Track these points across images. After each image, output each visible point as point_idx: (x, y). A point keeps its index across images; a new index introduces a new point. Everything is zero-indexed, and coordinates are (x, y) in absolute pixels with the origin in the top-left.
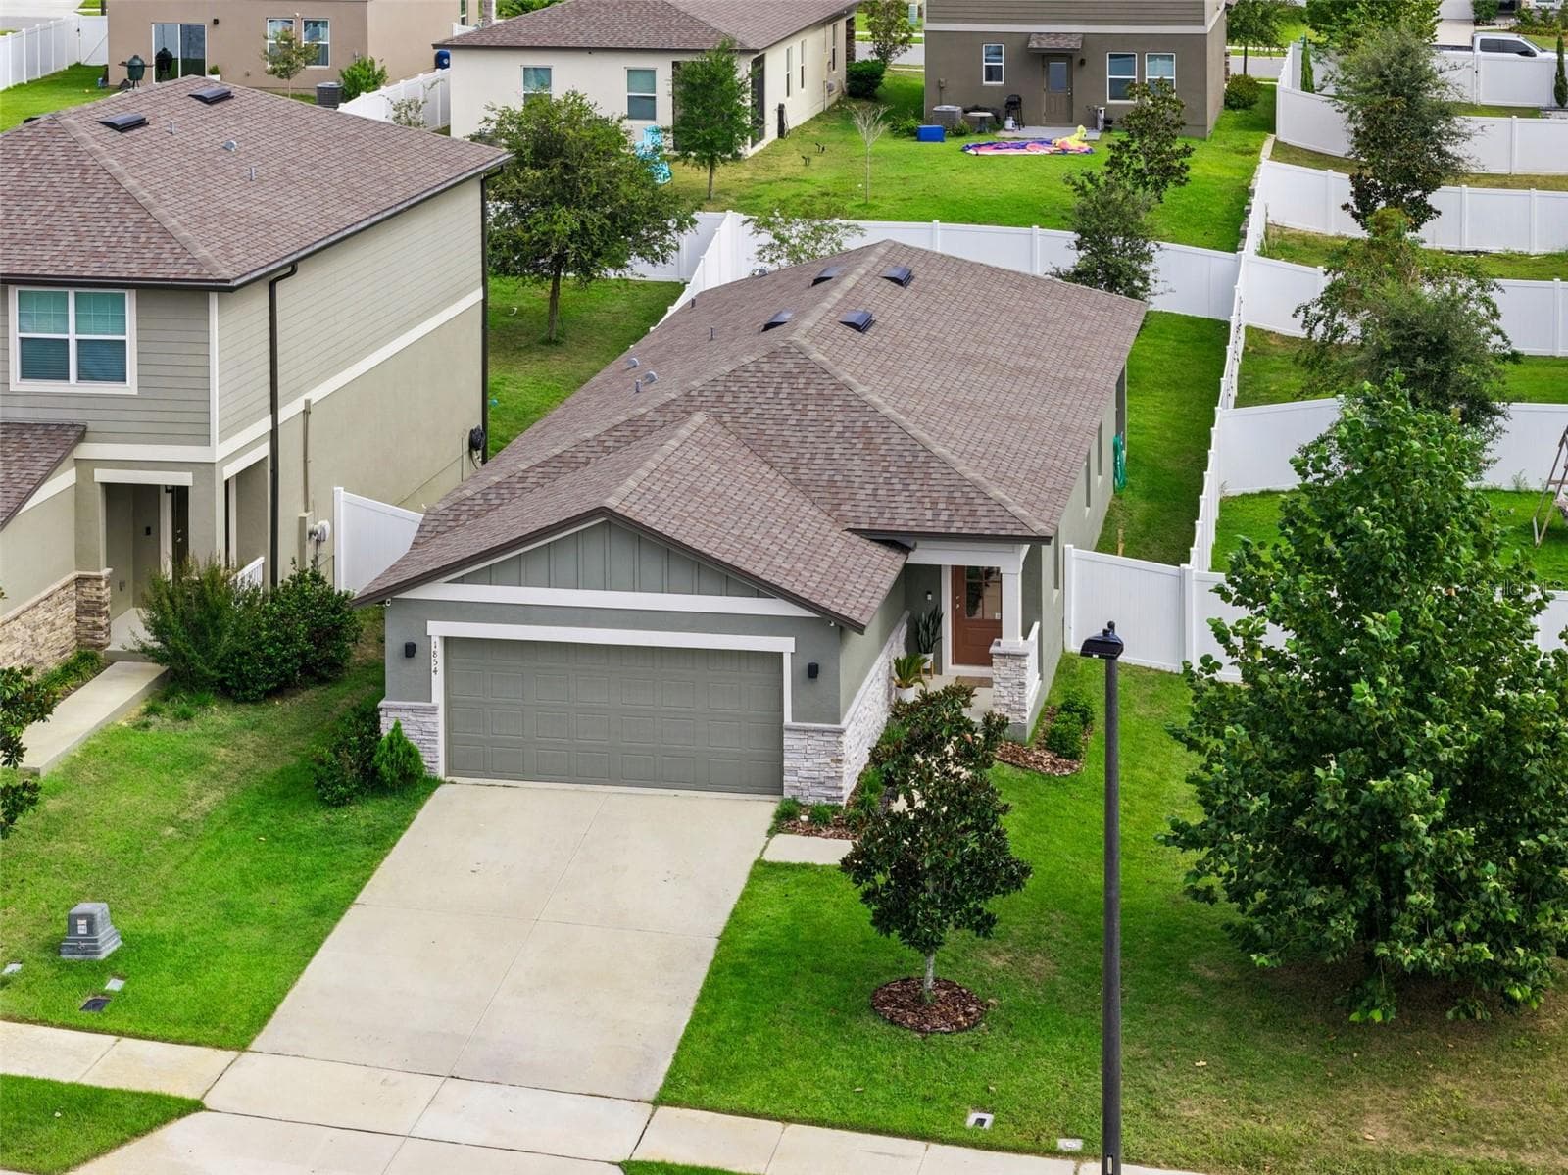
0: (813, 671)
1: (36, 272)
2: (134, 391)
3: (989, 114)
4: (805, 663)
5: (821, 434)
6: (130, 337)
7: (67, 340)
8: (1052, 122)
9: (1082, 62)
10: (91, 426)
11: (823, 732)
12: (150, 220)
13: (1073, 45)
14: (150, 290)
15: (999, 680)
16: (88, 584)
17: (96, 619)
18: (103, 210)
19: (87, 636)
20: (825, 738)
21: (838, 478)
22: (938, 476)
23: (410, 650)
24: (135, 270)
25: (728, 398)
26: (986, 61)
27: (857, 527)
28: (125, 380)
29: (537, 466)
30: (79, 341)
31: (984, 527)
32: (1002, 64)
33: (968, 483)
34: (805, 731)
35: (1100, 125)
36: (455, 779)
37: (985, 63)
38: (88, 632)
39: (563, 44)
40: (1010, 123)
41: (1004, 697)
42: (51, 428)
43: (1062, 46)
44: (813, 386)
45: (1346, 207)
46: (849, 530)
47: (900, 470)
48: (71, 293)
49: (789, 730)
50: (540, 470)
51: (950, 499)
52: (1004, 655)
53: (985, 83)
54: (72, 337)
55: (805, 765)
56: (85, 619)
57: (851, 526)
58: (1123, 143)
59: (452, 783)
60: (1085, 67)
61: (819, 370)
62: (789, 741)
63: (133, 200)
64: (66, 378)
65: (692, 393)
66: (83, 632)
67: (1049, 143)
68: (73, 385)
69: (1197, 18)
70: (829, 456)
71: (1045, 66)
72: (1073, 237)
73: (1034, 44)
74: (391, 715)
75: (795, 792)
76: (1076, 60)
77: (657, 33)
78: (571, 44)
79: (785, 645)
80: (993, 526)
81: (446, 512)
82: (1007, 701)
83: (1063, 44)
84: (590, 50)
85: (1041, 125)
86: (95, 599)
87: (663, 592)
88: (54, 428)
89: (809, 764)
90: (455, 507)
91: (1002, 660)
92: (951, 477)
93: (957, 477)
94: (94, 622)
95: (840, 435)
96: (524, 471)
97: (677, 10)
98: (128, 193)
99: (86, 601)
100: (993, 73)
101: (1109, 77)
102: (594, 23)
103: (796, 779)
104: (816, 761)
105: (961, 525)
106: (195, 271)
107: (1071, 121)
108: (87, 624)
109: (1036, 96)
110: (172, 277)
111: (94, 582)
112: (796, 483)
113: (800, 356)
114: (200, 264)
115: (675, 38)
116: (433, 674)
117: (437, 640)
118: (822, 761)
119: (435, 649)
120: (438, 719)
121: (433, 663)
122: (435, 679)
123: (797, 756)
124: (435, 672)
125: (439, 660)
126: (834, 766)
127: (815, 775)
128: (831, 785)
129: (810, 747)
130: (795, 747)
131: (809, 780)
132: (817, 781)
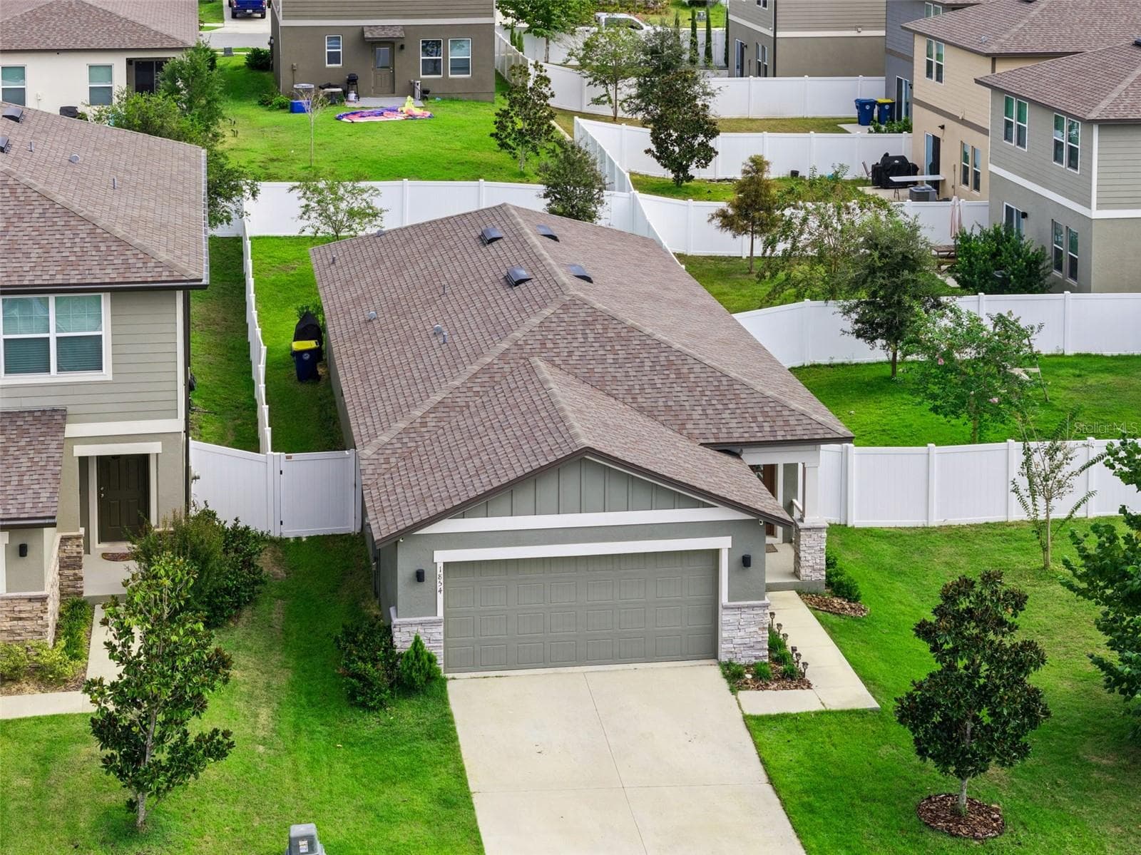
0: (746, 561)
1: (26, 283)
2: (109, 377)
3: (340, 90)
4: (739, 555)
5: (638, 369)
6: (106, 332)
7: (48, 338)
8: (378, 93)
9: (402, 47)
10: (70, 410)
11: (753, 607)
12: (98, 231)
13: (398, 34)
14: (121, 292)
15: (805, 549)
16: (70, 543)
17: (77, 571)
18: (50, 224)
19: (69, 586)
20: (755, 612)
21: (670, 403)
22: (745, 396)
23: (420, 576)
24: (110, 275)
25: (550, 345)
26: (328, 48)
27: (706, 441)
28: (101, 369)
29: (429, 412)
30: (58, 338)
31: (800, 433)
32: (341, 50)
33: (771, 400)
34: (739, 608)
35: (418, 93)
36: (456, 675)
37: (327, 50)
38: (70, 583)
39: (36, 47)
40: (352, 96)
41: (808, 561)
42: (36, 414)
43: (391, 35)
44: (609, 330)
45: (648, 151)
46: (701, 444)
47: (713, 393)
48: (52, 299)
49: (726, 608)
50: (434, 415)
51: (765, 414)
52: (809, 529)
53: (327, 65)
54: (53, 336)
55: (739, 634)
56: (67, 572)
57: (703, 441)
58: (505, 111)
59: (454, 679)
60: (404, 51)
61: (607, 317)
62: (724, 617)
63: (73, 214)
64: (48, 370)
65: (519, 343)
66: (65, 583)
67: (395, 110)
68: (54, 376)
69: (487, 11)
70: (653, 386)
71: (374, 51)
72: (542, 189)
73: (368, 35)
74: (403, 630)
75: (730, 656)
76: (398, 45)
77: (110, 36)
78: (43, 47)
79: (723, 543)
80: (808, 432)
81: (375, 456)
82: (811, 564)
83: (390, 34)
84: (58, 51)
85: (371, 96)
86: (75, 555)
87: (628, 510)
88: (39, 414)
89: (742, 633)
90: (380, 452)
91: (807, 533)
92: (755, 395)
93: (759, 395)
94: (75, 574)
95: (653, 369)
96: (421, 417)
97: (118, 17)
98: (64, 208)
99: (68, 557)
100: (334, 58)
101: (421, 58)
102: (54, 29)
103: (732, 646)
104: (747, 630)
105: (783, 433)
106: (167, 273)
107: (394, 93)
108: (68, 576)
109: (368, 75)
110: (150, 279)
111: (74, 540)
112: (641, 410)
113: (586, 306)
114: (169, 267)
115: (127, 39)
116: (438, 593)
117: (440, 566)
118: (752, 630)
119: (438, 573)
120: (441, 629)
121: (438, 584)
122: (440, 597)
123: (732, 628)
124: (440, 591)
125: (442, 581)
126: (761, 633)
127: (747, 641)
128: (758, 648)
129: (742, 620)
130: (731, 621)
131: (742, 646)
132: (748, 645)
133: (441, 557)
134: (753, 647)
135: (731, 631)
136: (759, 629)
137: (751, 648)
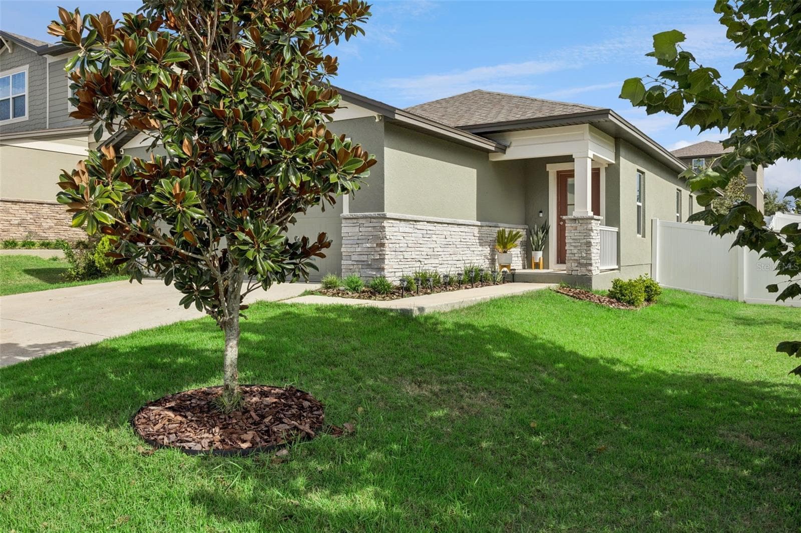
15: (570, 241)
41: (574, 254)
49: (345, 219)
52: (574, 220)
62: (344, 229)
82: (576, 258)
89: (360, 249)
91: (573, 224)
104: (365, 246)
118: (369, 245)
126: (378, 249)
127: (364, 258)
128: (376, 266)
129: (361, 234)
130: (350, 234)
131: (360, 263)
132: (365, 263)
135: (350, 246)
136: (377, 244)
137: (369, 266)
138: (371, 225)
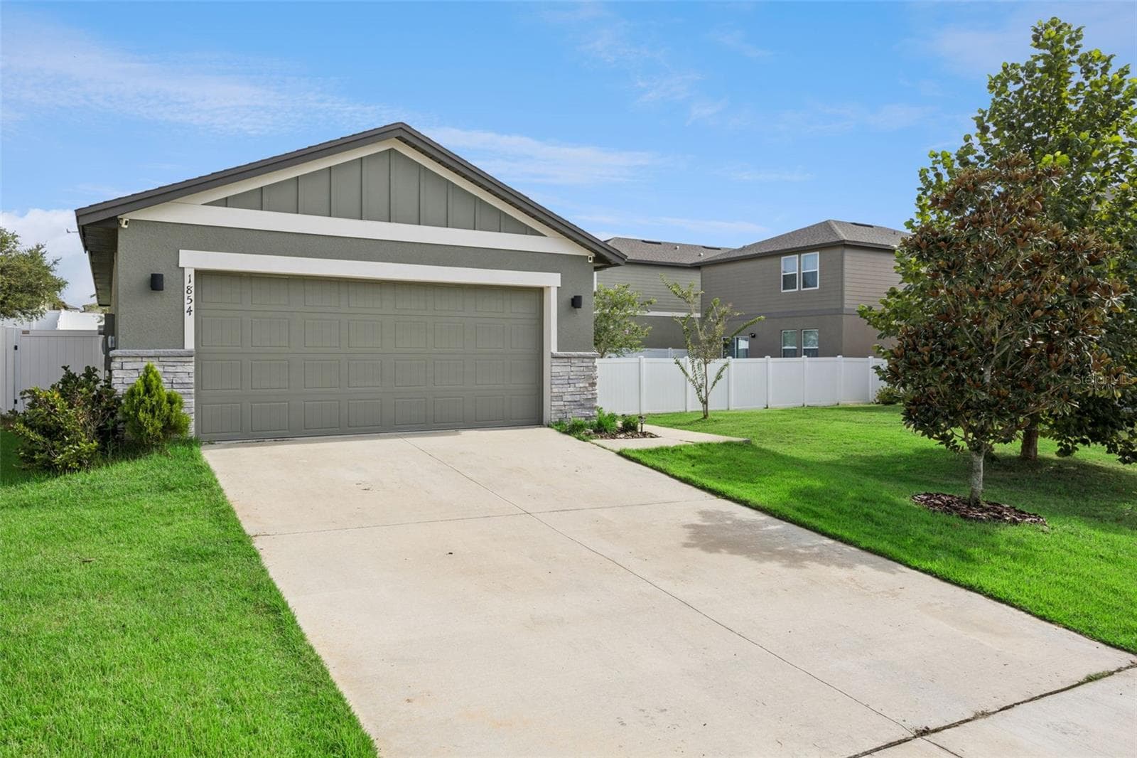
0: (576, 303)
4: (568, 297)
11: (581, 358)
23: (156, 283)
34: (567, 358)
49: (556, 358)
55: (569, 390)
59: (210, 443)
62: (552, 369)
74: (127, 366)
75: (560, 415)
87: (447, 227)
89: (571, 389)
103: (562, 403)
104: (577, 385)
116: (186, 315)
117: (189, 273)
118: (581, 385)
119: (187, 284)
120: (191, 368)
121: (187, 301)
122: (190, 321)
123: (562, 382)
124: (190, 311)
125: (192, 296)
126: (590, 389)
127: (577, 398)
128: (588, 406)
129: (572, 374)
130: (561, 374)
131: (572, 403)
132: (579, 403)
133: (191, 260)
134: (581, 405)
135: (561, 386)
136: (589, 384)
137: (582, 406)
138: (584, 364)
